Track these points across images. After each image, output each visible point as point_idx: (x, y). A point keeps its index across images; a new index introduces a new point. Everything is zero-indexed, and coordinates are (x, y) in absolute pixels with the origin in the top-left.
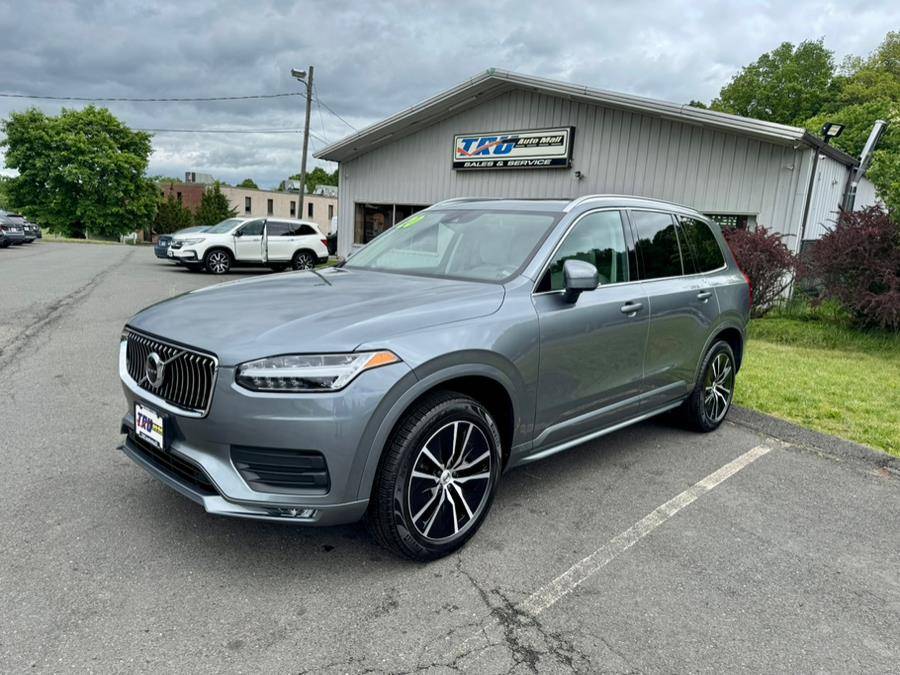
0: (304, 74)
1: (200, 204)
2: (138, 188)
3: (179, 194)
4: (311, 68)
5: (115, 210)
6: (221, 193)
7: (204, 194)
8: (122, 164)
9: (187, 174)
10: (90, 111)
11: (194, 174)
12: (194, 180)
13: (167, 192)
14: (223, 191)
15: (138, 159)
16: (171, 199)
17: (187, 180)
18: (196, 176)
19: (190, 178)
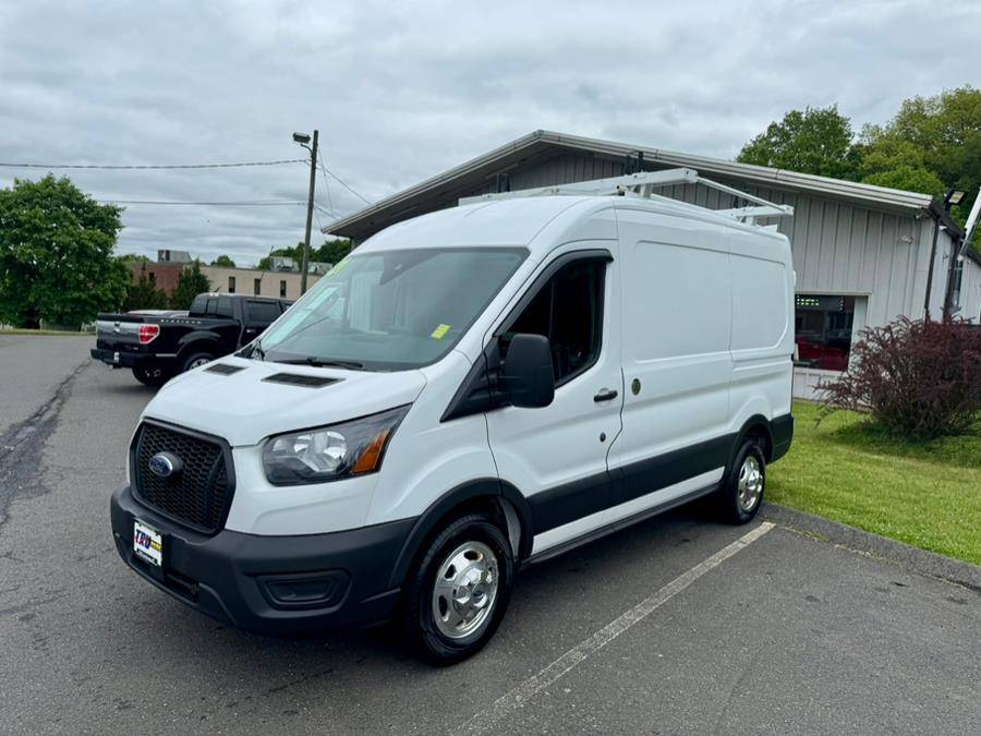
0: (306, 139)
1: (176, 286)
2: (105, 269)
3: (152, 275)
4: (316, 133)
5: (76, 294)
6: (202, 273)
7: (180, 275)
8: (87, 242)
9: (160, 252)
10: (48, 182)
11: (168, 252)
12: (168, 258)
13: (138, 273)
14: (203, 271)
15: (105, 237)
16: (143, 280)
17: (160, 258)
18: (171, 254)
19: (164, 256)
